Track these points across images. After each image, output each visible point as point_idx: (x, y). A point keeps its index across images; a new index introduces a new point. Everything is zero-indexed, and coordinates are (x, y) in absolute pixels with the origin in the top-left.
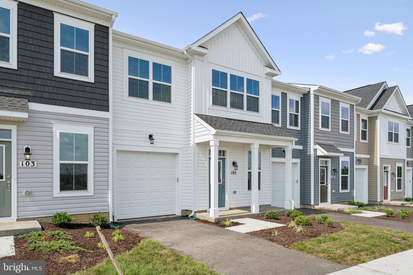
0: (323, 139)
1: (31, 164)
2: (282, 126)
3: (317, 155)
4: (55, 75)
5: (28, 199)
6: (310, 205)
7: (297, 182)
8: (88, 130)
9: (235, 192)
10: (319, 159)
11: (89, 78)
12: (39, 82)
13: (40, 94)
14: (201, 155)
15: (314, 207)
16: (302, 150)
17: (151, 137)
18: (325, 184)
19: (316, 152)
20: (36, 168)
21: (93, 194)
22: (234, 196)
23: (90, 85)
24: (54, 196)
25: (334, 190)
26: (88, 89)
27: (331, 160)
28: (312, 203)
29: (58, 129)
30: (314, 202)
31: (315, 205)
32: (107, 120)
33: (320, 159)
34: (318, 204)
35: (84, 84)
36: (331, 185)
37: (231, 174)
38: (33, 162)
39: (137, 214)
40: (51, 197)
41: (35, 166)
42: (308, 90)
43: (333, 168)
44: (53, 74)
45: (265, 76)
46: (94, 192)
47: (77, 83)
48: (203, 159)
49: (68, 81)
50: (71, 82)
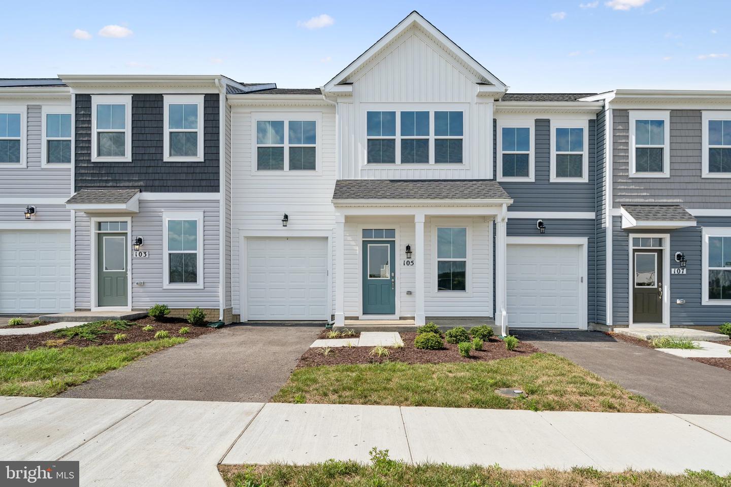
0: (645, 194)
1: (143, 255)
2: (536, 180)
3: (623, 227)
4: (165, 160)
5: (141, 290)
6: (605, 325)
7: (582, 281)
8: (196, 216)
9: (409, 293)
10: (628, 236)
11: (198, 156)
12: (150, 170)
13: (150, 183)
14: (349, 238)
15: (613, 330)
16: (594, 220)
17: (286, 217)
18: (656, 286)
19: (621, 222)
20: (148, 258)
21: (202, 288)
22: (408, 298)
23: (200, 165)
24: (164, 288)
25: (680, 298)
26: (198, 170)
27: (671, 237)
28: (609, 321)
29: (167, 217)
30: (614, 321)
31: (615, 325)
32: (218, 201)
33: (632, 236)
34: (628, 326)
35: (193, 165)
36: (671, 289)
37: (404, 265)
38: (145, 253)
39: (273, 315)
40: (161, 289)
41: (147, 256)
42: (601, 103)
43: (678, 253)
44: (162, 160)
45: (476, 100)
46: (204, 285)
47: (186, 165)
48: (353, 243)
49: (177, 165)
50: (180, 165)
